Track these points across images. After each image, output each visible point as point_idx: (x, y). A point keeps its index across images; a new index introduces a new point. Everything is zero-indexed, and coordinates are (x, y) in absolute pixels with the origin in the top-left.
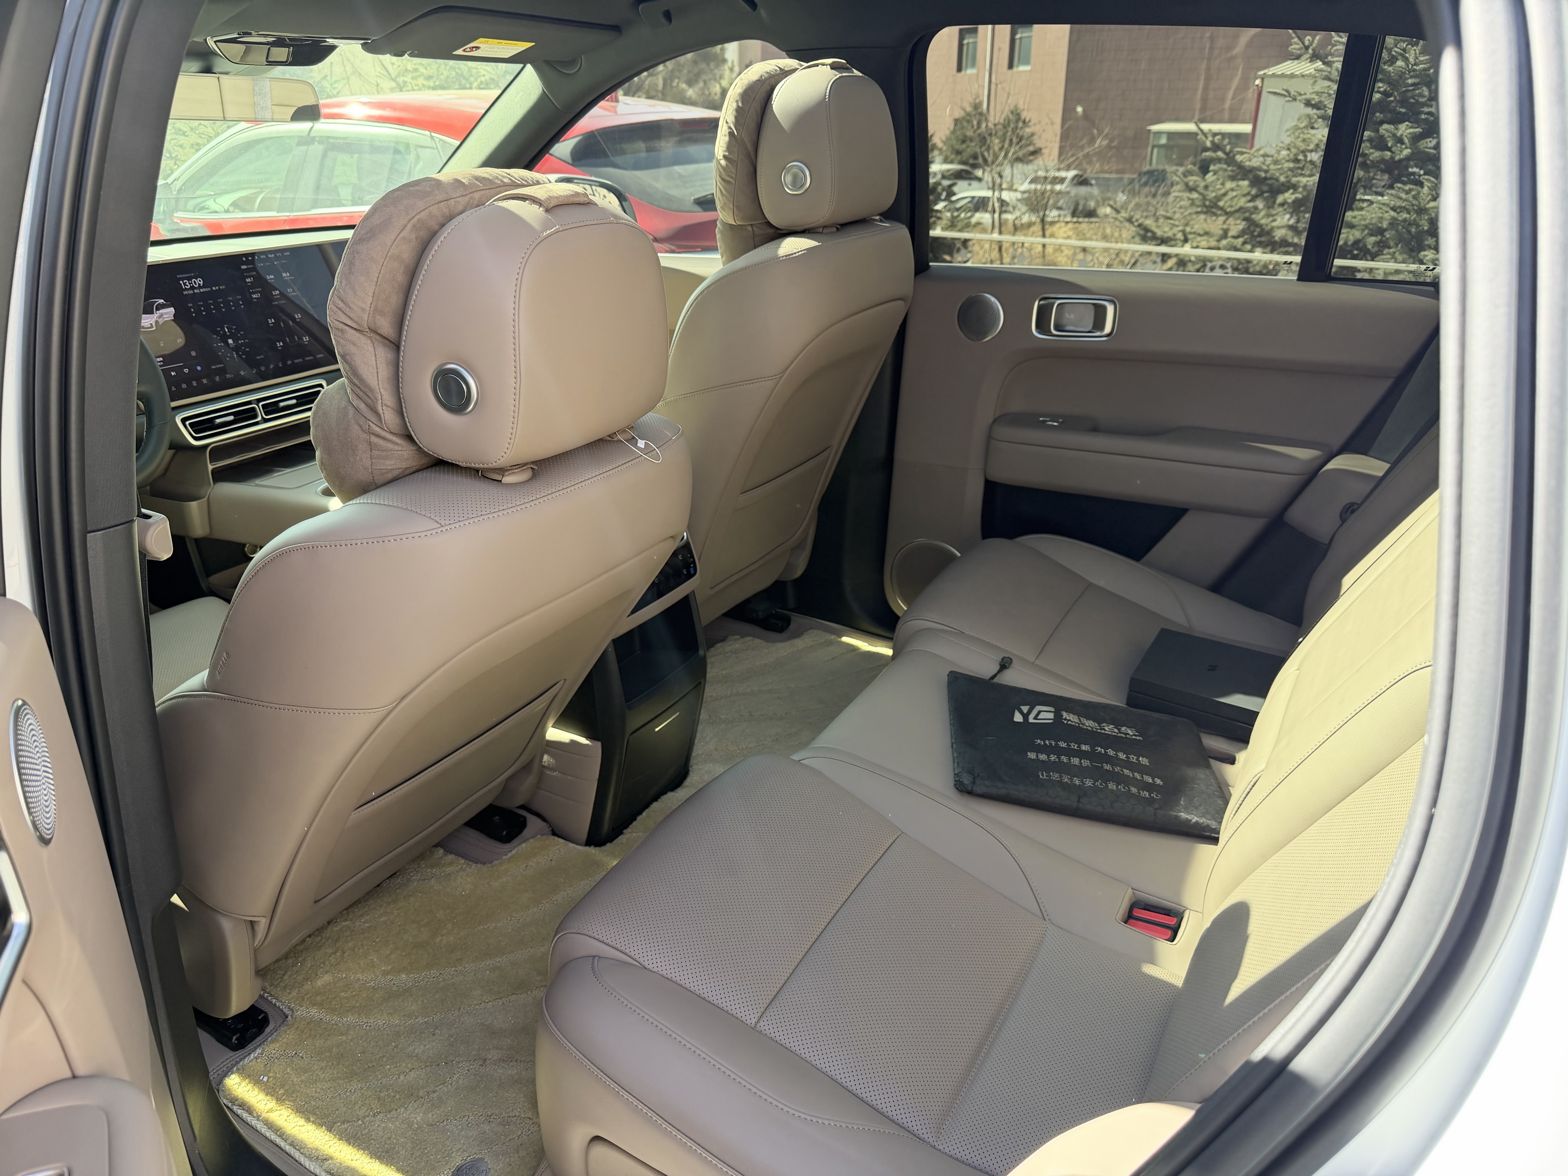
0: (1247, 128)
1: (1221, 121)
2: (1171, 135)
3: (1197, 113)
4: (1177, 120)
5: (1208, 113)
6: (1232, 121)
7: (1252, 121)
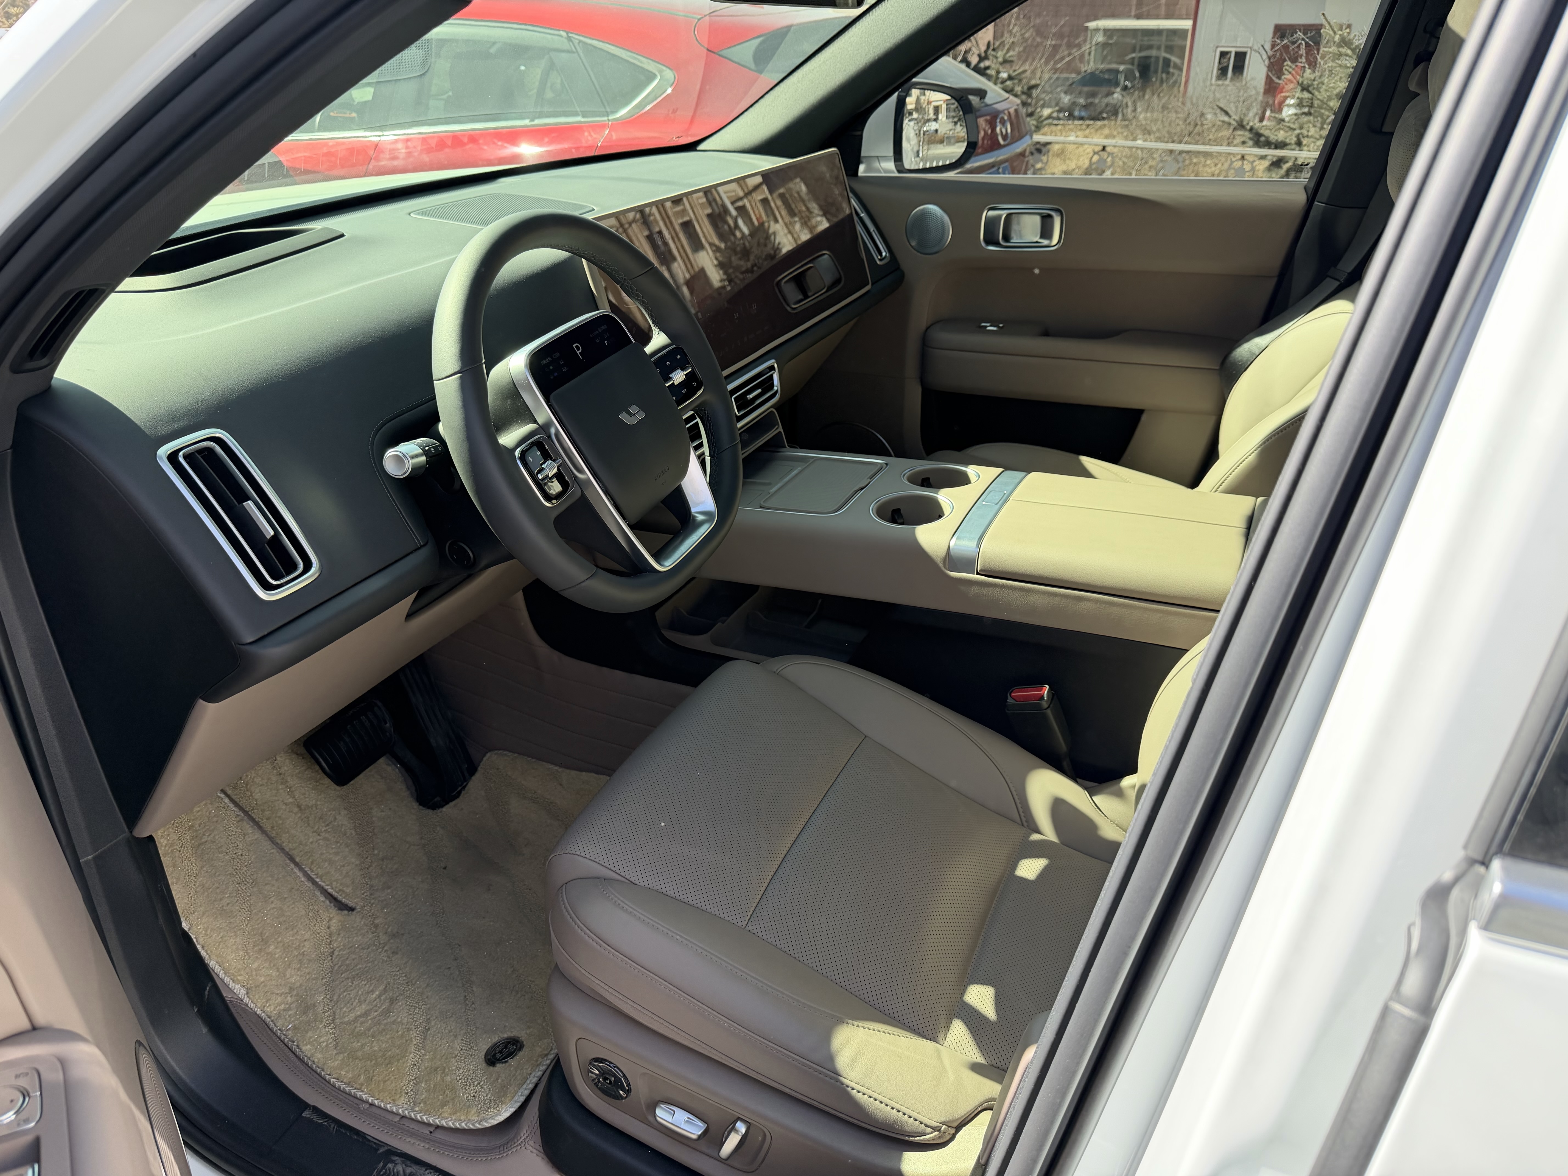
0: (1187, 24)
1: (1157, 17)
2: (1108, 32)
3: (1134, 8)
4: (1113, 16)
5: (1145, 9)
6: (1168, 17)
7: (1192, 17)
